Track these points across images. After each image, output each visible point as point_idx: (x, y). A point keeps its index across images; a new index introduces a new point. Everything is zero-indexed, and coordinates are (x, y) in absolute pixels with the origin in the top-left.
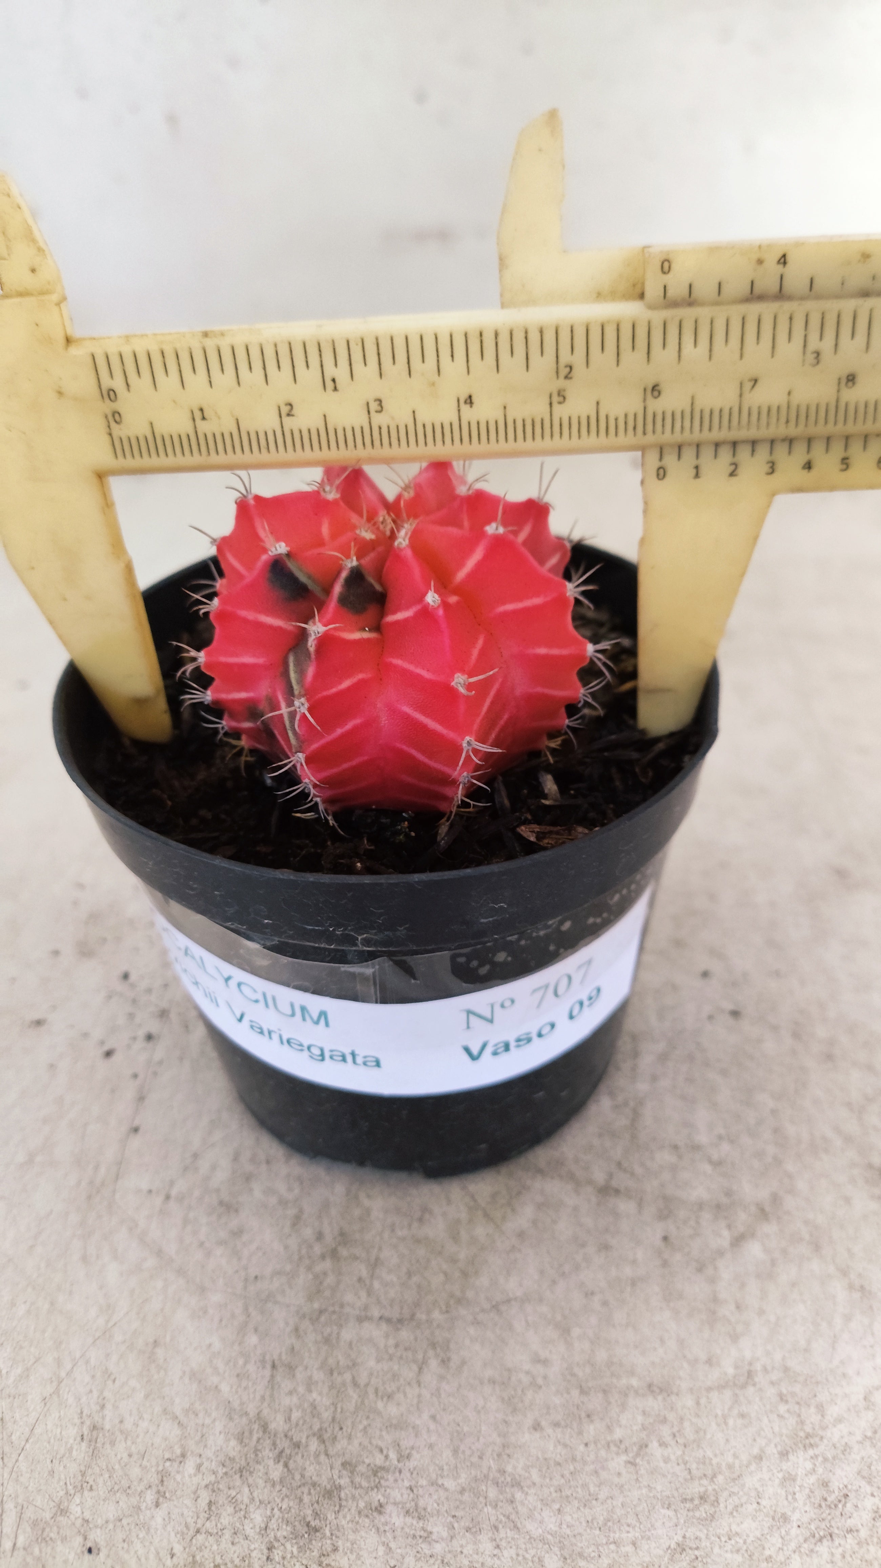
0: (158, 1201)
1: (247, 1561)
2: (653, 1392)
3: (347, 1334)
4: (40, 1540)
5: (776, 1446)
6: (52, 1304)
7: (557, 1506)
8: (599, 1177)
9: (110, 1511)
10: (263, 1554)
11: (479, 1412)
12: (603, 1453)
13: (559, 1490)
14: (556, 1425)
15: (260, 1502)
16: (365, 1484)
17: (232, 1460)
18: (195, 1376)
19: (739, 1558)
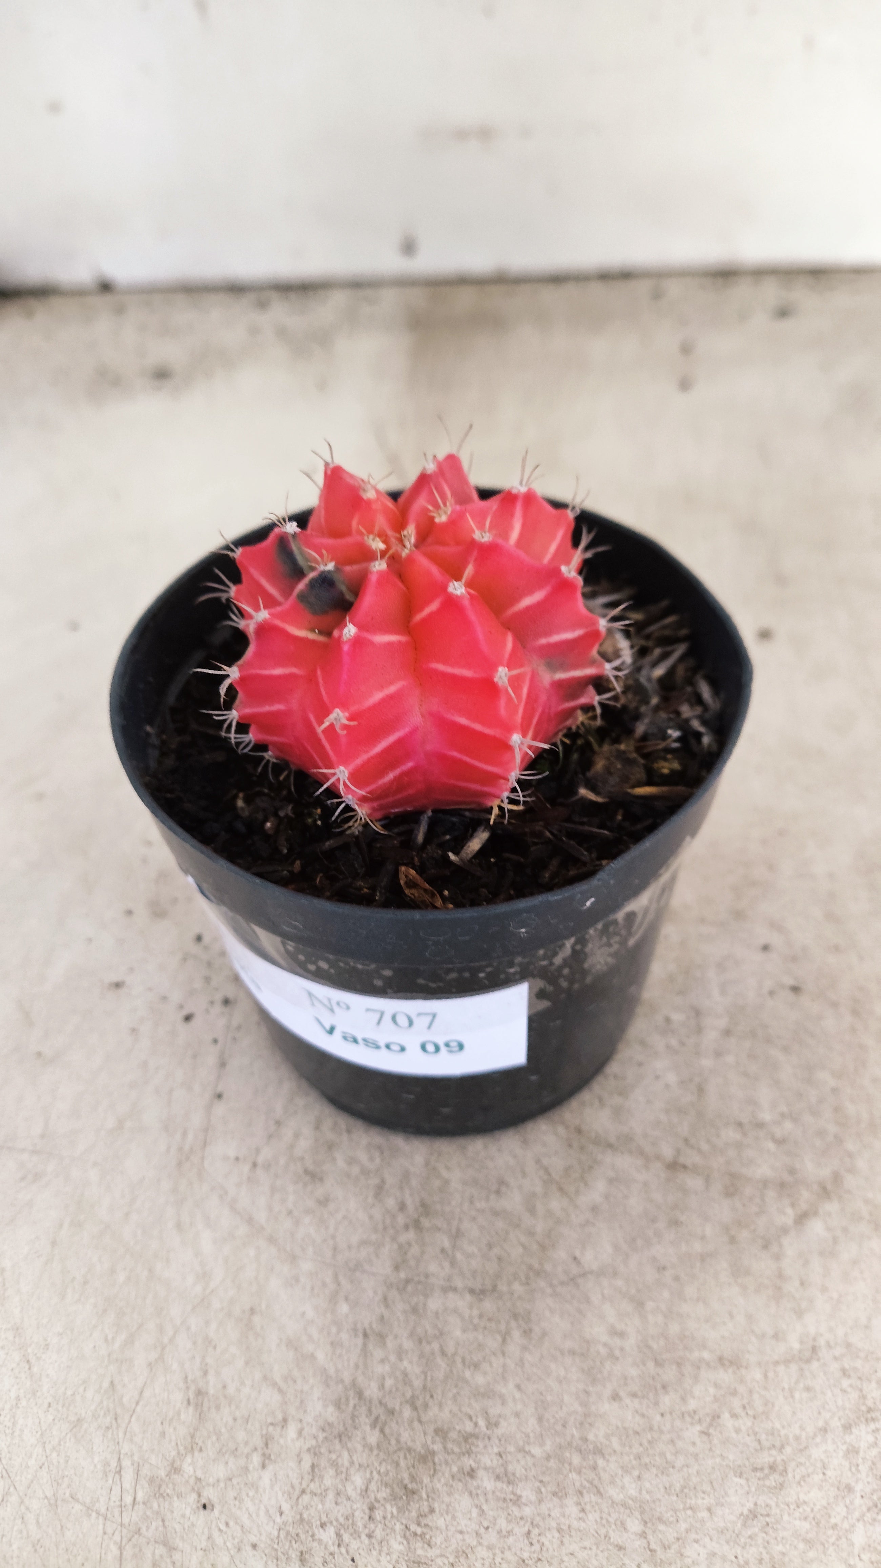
0: (246, 1168)
1: (351, 1521)
2: (723, 1365)
3: (434, 1303)
4: (157, 1495)
5: (840, 1419)
6: (150, 1270)
7: (636, 1473)
8: (668, 1152)
9: (220, 1471)
10: (365, 1513)
11: (560, 1382)
12: (678, 1423)
13: (638, 1457)
14: (634, 1395)
15: (360, 1465)
16: (456, 1450)
17: (330, 1425)
18: (292, 1344)
19: (806, 1525)
